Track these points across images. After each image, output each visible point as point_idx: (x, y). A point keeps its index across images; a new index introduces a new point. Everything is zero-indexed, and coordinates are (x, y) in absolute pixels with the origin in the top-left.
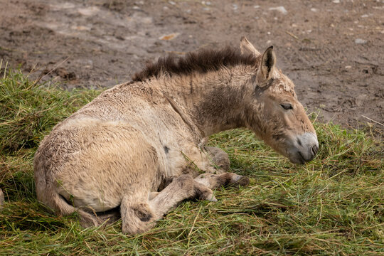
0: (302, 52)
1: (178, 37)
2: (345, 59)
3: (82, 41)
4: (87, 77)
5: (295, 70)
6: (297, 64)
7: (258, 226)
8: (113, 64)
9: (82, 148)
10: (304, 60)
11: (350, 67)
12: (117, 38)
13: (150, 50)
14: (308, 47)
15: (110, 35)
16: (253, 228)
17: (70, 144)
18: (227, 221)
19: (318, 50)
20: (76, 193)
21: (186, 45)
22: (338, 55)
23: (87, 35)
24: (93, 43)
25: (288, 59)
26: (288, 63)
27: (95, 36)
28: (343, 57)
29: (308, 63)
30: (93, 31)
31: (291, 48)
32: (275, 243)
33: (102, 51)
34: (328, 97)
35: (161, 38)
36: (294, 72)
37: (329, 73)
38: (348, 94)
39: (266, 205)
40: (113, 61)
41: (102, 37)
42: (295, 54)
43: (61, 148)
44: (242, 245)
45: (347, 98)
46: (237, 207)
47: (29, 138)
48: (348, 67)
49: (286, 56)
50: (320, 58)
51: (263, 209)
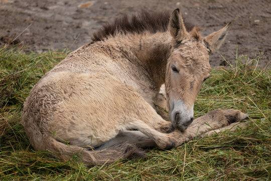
0: (211, 11)
1: (94, 5)
2: (252, 14)
3: (11, 12)
4: (31, 43)
5: (211, 26)
6: (211, 21)
7: (240, 158)
8: (49, 31)
9: (64, 98)
10: (215, 17)
11: (258, 21)
12: (41, 8)
13: (75, 17)
14: (215, 6)
15: (34, 6)
16: (236, 160)
17: (52, 96)
18: (212, 155)
19: (224, 8)
20: (70, 135)
21: (105, 11)
22: (244, 11)
23: (13, 7)
24: (21, 13)
25: (201, 17)
26: (202, 21)
27: (21, 7)
28: (249, 13)
29: (219, 20)
30: (17, 3)
31: (200, 8)
32: (264, 170)
33: (33, 20)
34: (249, 47)
35: (80, 6)
36: (210, 28)
37: (241, 27)
38: (265, 44)
39: (242, 140)
40: (47, 28)
41: (27, 8)
42: (206, 13)
43: (45, 101)
44: (232, 174)
45: (267, 48)
46: (216, 143)
47: (12, 96)
48: (257, 21)
49: (198, 15)
50: (229, 15)
51: (239, 143)
